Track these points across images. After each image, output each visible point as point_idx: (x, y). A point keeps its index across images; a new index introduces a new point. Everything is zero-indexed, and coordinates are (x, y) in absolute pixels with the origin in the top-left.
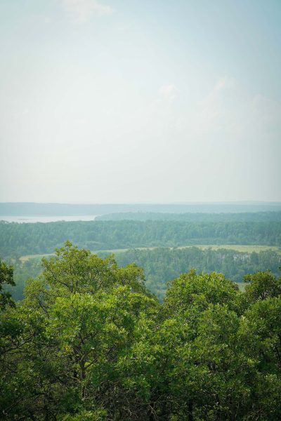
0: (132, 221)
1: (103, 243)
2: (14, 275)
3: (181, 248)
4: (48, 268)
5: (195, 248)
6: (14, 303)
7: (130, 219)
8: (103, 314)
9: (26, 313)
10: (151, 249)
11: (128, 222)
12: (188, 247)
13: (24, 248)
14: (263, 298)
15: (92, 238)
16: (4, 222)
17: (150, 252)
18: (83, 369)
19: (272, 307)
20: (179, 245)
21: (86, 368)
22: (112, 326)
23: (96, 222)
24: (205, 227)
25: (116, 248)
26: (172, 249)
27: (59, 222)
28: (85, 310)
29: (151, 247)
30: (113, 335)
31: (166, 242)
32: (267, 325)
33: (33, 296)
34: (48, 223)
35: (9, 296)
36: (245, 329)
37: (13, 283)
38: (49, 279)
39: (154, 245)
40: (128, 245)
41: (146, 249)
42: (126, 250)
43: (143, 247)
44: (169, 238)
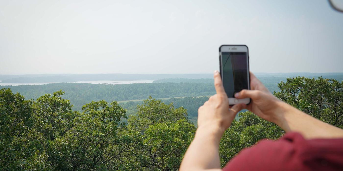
0: (172, 83)
1: (158, 95)
2: (127, 113)
3: (198, 97)
4: (140, 109)
5: (206, 97)
6: (126, 127)
7: (171, 82)
8: (173, 133)
9: (132, 132)
10: (183, 98)
11: (171, 83)
12: (202, 96)
13: (117, 97)
14: (249, 125)
15: (152, 92)
16: (106, 84)
17: (182, 99)
18: (163, 160)
19: (255, 130)
20: (197, 96)
21: (164, 160)
22: (178, 139)
23: (154, 84)
24: (211, 86)
25: (164, 97)
26: (194, 97)
27: (134, 84)
28: (164, 131)
29: (183, 96)
30: (178, 144)
31: (190, 94)
32: (253, 139)
33: (133, 124)
34: (128, 84)
35: (124, 124)
36: (243, 141)
37: (126, 118)
38: (141, 115)
39: (184, 96)
40: (171, 95)
41: (180, 98)
42: (170, 98)
43: (179, 96)
44: (192, 92)
